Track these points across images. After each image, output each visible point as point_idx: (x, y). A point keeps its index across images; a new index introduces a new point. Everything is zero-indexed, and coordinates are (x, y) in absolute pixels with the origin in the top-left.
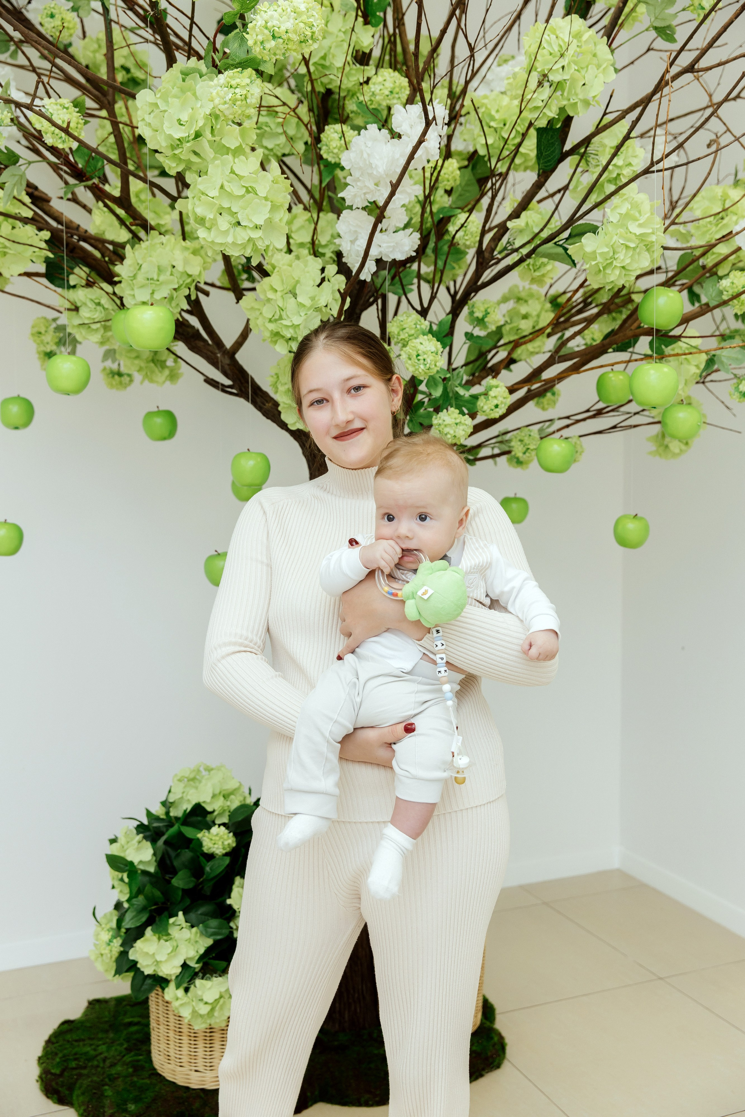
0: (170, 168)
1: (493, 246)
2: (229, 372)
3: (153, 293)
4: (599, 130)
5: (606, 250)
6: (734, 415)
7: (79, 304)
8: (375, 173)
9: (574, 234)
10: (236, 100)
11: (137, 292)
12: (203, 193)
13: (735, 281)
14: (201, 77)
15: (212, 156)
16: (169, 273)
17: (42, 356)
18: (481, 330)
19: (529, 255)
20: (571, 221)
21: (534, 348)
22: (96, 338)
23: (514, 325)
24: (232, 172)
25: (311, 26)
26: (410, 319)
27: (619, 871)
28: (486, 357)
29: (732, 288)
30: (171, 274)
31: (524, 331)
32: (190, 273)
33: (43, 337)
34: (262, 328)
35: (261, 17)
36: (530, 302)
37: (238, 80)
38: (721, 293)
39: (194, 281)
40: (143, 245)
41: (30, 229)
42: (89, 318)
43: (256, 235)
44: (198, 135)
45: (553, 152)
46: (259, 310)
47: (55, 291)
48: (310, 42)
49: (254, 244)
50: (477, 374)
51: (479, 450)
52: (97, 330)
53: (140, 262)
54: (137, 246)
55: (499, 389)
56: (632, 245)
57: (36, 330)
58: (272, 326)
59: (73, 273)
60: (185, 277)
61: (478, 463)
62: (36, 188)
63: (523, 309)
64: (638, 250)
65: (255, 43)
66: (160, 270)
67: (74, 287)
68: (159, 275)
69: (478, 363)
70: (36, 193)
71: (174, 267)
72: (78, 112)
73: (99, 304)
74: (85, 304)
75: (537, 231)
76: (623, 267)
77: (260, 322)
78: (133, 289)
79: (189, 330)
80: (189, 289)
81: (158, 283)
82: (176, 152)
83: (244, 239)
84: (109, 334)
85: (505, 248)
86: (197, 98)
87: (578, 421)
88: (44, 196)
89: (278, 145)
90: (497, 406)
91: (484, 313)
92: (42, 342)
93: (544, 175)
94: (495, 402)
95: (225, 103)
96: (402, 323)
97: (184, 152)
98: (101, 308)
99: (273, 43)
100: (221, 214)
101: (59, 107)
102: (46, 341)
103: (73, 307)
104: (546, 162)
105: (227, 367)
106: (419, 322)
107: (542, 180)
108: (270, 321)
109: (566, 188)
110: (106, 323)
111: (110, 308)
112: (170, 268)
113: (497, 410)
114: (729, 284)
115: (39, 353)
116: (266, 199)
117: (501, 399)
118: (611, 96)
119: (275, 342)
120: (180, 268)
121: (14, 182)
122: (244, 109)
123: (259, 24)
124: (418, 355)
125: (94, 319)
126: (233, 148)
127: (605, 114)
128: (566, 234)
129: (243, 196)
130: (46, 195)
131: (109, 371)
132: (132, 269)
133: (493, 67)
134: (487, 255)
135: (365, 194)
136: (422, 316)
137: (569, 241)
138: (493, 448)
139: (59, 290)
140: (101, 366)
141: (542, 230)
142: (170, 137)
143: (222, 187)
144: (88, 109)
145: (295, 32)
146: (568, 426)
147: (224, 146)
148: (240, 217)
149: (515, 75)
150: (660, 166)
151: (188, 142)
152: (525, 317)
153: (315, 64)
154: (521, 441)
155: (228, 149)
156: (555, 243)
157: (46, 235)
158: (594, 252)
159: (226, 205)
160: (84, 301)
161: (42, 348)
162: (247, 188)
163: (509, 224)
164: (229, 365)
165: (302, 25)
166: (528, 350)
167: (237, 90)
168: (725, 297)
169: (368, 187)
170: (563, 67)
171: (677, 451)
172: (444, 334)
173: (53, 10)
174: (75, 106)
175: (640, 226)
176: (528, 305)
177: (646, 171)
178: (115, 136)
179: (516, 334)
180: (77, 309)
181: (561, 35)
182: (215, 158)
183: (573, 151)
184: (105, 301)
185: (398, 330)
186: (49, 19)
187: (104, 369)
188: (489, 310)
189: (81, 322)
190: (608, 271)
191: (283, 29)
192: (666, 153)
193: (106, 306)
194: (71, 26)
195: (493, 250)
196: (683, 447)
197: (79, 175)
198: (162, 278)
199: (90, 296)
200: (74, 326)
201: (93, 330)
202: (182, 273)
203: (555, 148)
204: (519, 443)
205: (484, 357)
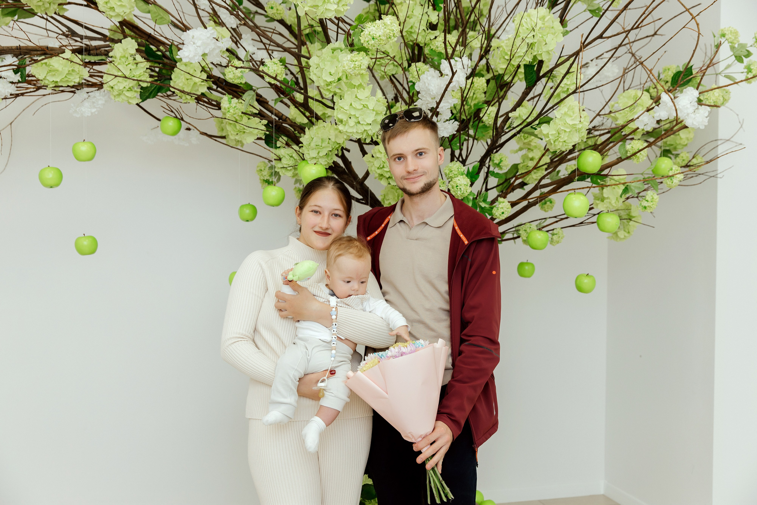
0: (326, 95)
1: (503, 125)
2: (360, 192)
3: (319, 153)
4: (557, 66)
5: (554, 132)
6: (654, 217)
7: (281, 157)
8: (432, 94)
9: (541, 122)
10: (356, 67)
11: (310, 152)
12: (342, 108)
13: (633, 146)
14: (341, 51)
15: (346, 89)
16: (327, 143)
17: (262, 181)
18: (499, 169)
19: (519, 132)
20: (540, 114)
21: (536, 177)
22: (290, 174)
23: (525, 164)
24: (356, 97)
25: (393, 31)
26: (455, 166)
27: (603, 495)
28: (510, 181)
29: (632, 150)
30: (329, 143)
31: (530, 167)
32: (338, 142)
33: (263, 173)
34: (374, 172)
35: (367, 30)
36: (534, 151)
37: (357, 58)
38: (627, 152)
39: (340, 146)
40: (315, 127)
41: (257, 120)
42: (286, 164)
43: (368, 128)
44: (339, 80)
45: (533, 77)
46: (373, 162)
47: (269, 150)
48: (392, 38)
49: (367, 133)
50: (504, 191)
51: (504, 235)
52: (291, 170)
53: (313, 137)
54: (311, 128)
55: (504, 204)
56: (568, 130)
57: (258, 169)
58: (379, 171)
59: (278, 140)
60: (336, 144)
61: (503, 242)
62: (261, 96)
63: (531, 155)
64: (572, 133)
65: (365, 41)
66: (323, 140)
67: (279, 147)
68: (322, 143)
69: (505, 185)
70: (261, 99)
71: (330, 139)
72: (282, 65)
73: (292, 157)
74: (285, 157)
75: (525, 118)
76: (565, 141)
77: (373, 169)
78: (308, 151)
79: (340, 169)
80: (338, 150)
81: (321, 147)
82: (329, 88)
83: (362, 130)
84: (297, 172)
85: (510, 127)
86: (339, 62)
87: (562, 219)
88: (265, 100)
89: (389, 70)
90: (503, 213)
91: (500, 161)
92: (262, 175)
93: (529, 89)
94: (502, 211)
95: (351, 69)
96: (451, 168)
97: (332, 88)
98: (293, 159)
99: (373, 42)
100: (350, 118)
101: (273, 64)
102: (264, 174)
103: (278, 158)
104: (529, 82)
105: (359, 189)
106: (460, 168)
107: (528, 91)
108: (378, 168)
109: (540, 95)
110: (295, 167)
111: (298, 158)
112: (328, 140)
113: (503, 215)
114: (630, 148)
115: (261, 180)
116: (373, 110)
117: (505, 209)
118: (563, 48)
119: (381, 179)
120: (333, 140)
121: (250, 98)
122: (359, 71)
123: (366, 33)
124: (457, 186)
125: (289, 165)
126: (357, 85)
127: (560, 57)
128: (537, 122)
129: (362, 109)
130: (266, 99)
131: (297, 189)
132: (308, 140)
133: (509, 23)
134: (499, 130)
135: (427, 104)
136: (462, 164)
137: (539, 126)
138: (513, 234)
139: (271, 149)
140: (294, 186)
141: (527, 118)
142: (326, 81)
143: (351, 105)
144: (287, 63)
145: (384, 36)
146: (557, 222)
147: (352, 84)
148: (360, 119)
149: (509, 39)
150: (581, 90)
151: (335, 83)
152: (532, 159)
153: (407, 31)
154: (525, 230)
155: (355, 85)
156: (531, 127)
157: (265, 122)
158: (548, 134)
159: (353, 113)
160: (284, 155)
161: (262, 178)
162: (364, 105)
163: (510, 115)
164: (360, 189)
165: (388, 31)
166: (533, 178)
167: (356, 63)
168: (629, 155)
169: (429, 101)
170: (534, 36)
171: (622, 237)
172: (475, 173)
173: (273, 5)
174: (281, 62)
175: (573, 120)
176: (533, 152)
177: (574, 92)
178: (301, 73)
179: (527, 169)
180: (280, 159)
181: (533, 19)
182: (348, 90)
183: (544, 76)
184: (295, 155)
185: (449, 171)
186: (270, 10)
187: (295, 188)
188: (502, 159)
189: (282, 167)
190: (556, 143)
191: (378, 35)
192: (580, 85)
193: (295, 158)
194: (281, 12)
195: (503, 128)
196: (627, 235)
197: (283, 93)
198: (323, 145)
199: (287, 152)
200: (278, 168)
201: (288, 170)
202: (334, 142)
203: (533, 76)
204: (524, 232)
205: (509, 181)
